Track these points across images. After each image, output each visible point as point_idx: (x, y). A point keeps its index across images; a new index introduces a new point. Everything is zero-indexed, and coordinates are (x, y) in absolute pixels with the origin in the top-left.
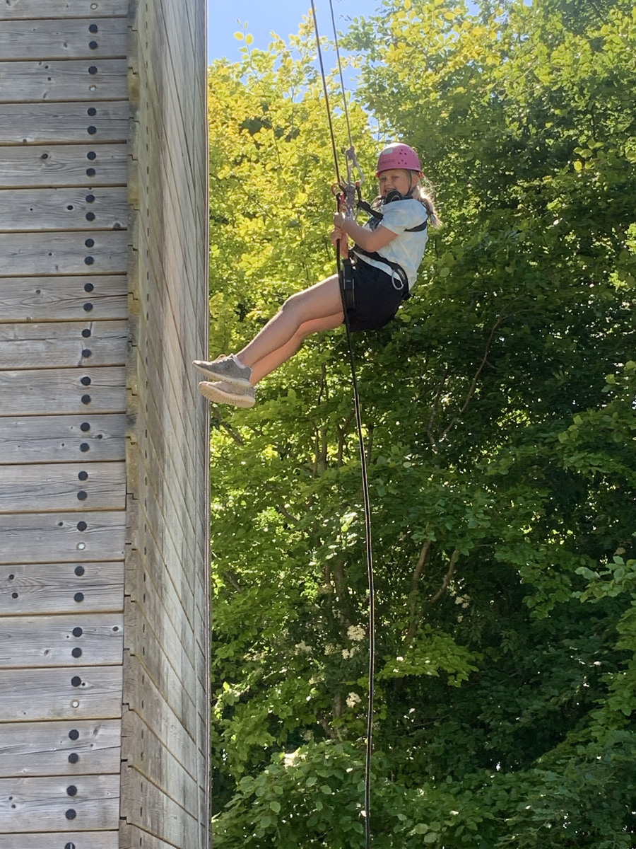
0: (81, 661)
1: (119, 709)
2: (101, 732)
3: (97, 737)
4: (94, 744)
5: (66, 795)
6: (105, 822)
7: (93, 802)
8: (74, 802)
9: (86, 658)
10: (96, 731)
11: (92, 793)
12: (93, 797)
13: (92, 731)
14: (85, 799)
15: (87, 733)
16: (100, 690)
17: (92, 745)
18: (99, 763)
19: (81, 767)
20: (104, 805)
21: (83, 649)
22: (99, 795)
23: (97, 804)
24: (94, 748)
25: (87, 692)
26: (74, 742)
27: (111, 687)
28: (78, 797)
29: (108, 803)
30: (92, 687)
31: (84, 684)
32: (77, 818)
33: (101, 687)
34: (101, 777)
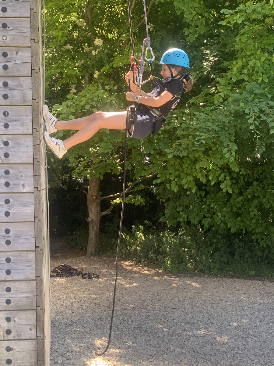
0: (7, 14)
1: (29, 42)
2: (20, 54)
3: (18, 56)
4: (16, 60)
5: (2, 86)
6: (24, 101)
7: (17, 91)
8: (7, 90)
9: (9, 13)
10: (17, 53)
11: (16, 86)
12: (16, 88)
13: (15, 53)
14: (12, 89)
15: (12, 54)
16: (18, 31)
17: (15, 61)
18: (19, 71)
19: (9, 72)
20: (24, 92)
21: (8, 8)
22: (20, 87)
23: (19, 92)
24: (17, 62)
25: (11, 32)
26: (5, 59)
27: (24, 30)
28: (9, 88)
29: (25, 91)
30: (13, 29)
31: (9, 27)
32: (9, 98)
33: (18, 29)
34: (21, 78)
